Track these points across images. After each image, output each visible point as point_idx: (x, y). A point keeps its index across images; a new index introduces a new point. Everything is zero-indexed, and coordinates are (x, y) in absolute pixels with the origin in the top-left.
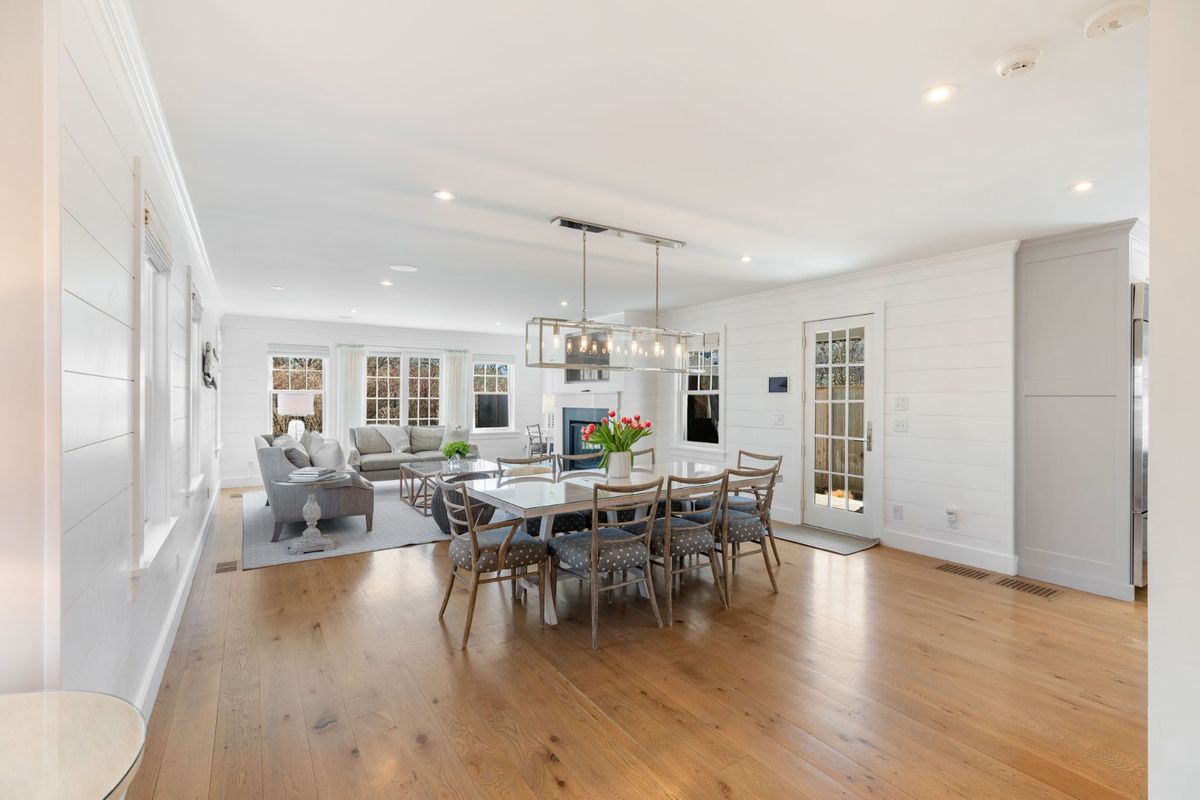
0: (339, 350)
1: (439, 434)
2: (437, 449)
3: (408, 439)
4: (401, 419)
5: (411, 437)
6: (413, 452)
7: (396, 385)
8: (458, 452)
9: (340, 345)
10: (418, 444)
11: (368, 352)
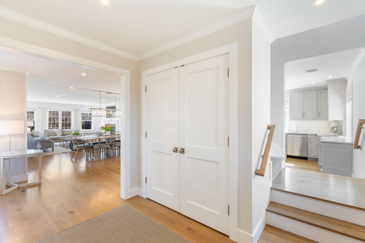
0: (40, 109)
1: (71, 131)
2: (70, 135)
3: (62, 132)
4: (59, 127)
5: (63, 132)
6: (63, 135)
7: (58, 118)
8: (76, 134)
9: (40, 108)
10: (64, 134)
11: (49, 110)
